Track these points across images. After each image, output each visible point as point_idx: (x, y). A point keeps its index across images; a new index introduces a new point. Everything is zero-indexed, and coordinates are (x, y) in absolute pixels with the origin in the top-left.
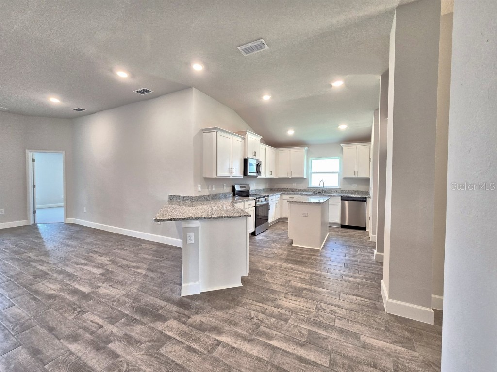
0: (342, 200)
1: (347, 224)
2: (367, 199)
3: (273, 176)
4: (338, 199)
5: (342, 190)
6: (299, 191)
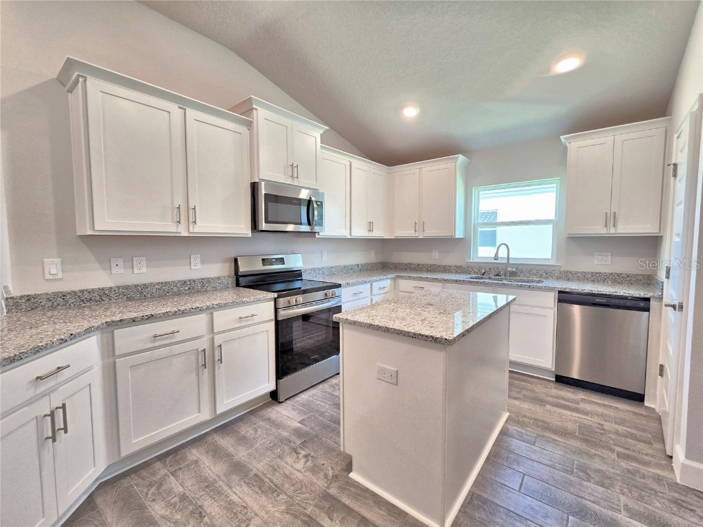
0: (559, 301)
1: (575, 375)
2: (653, 303)
3: (378, 233)
4: (551, 299)
5: (562, 269)
6: (446, 269)
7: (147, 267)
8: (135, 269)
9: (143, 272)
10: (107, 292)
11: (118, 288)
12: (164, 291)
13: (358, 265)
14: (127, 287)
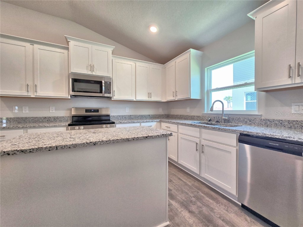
5: (263, 118)
6: (192, 118)
7: (29, 110)
8: (23, 111)
9: (27, 112)
10: (9, 119)
11: (14, 118)
12: (35, 120)
13: (149, 115)
14: (18, 118)
